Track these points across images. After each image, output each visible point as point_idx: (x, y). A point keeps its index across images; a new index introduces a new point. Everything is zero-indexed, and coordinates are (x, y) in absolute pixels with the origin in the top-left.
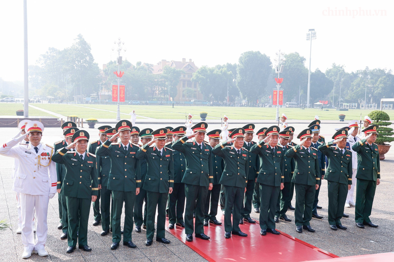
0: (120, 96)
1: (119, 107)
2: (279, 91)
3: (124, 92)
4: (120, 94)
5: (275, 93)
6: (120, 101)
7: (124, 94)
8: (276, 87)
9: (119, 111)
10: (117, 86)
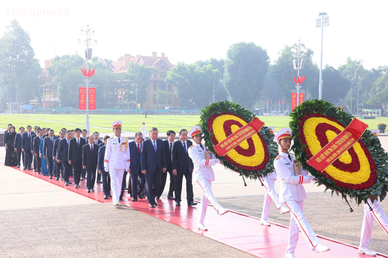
0: (89, 103)
1: (88, 117)
2: (300, 94)
3: (95, 96)
4: (90, 99)
5: (294, 97)
6: (90, 108)
7: (94, 99)
8: (296, 89)
9: (88, 122)
10: (85, 89)
